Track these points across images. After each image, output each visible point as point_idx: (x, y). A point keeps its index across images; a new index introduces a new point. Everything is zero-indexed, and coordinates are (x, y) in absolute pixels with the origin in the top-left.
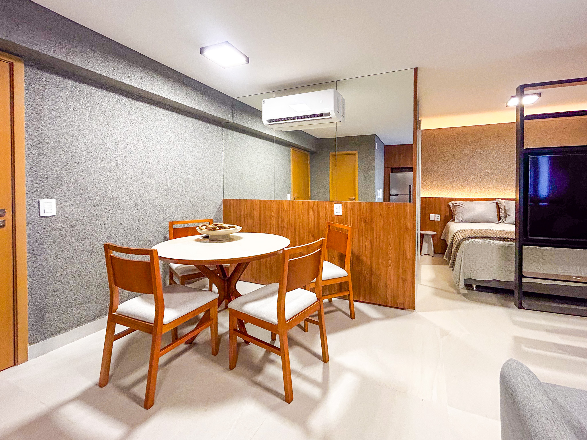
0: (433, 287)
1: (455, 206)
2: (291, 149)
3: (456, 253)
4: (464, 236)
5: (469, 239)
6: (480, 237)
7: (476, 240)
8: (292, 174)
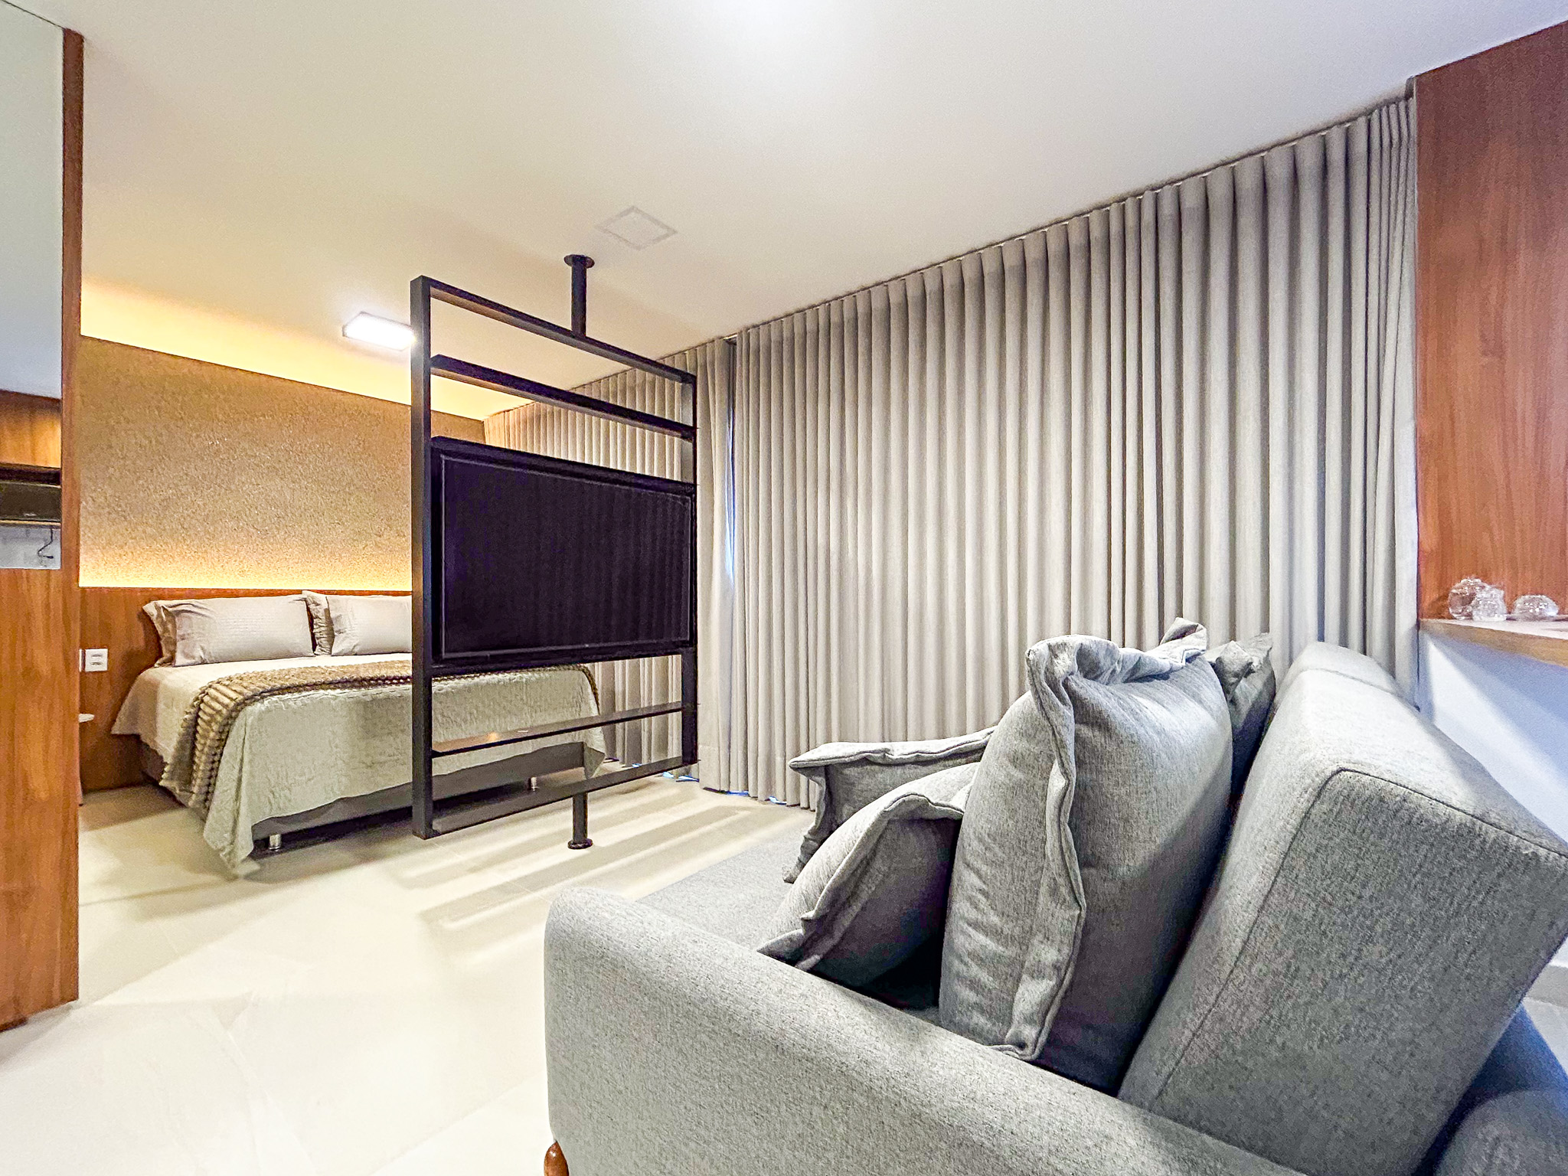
4: (245, 691)
5: (263, 698)
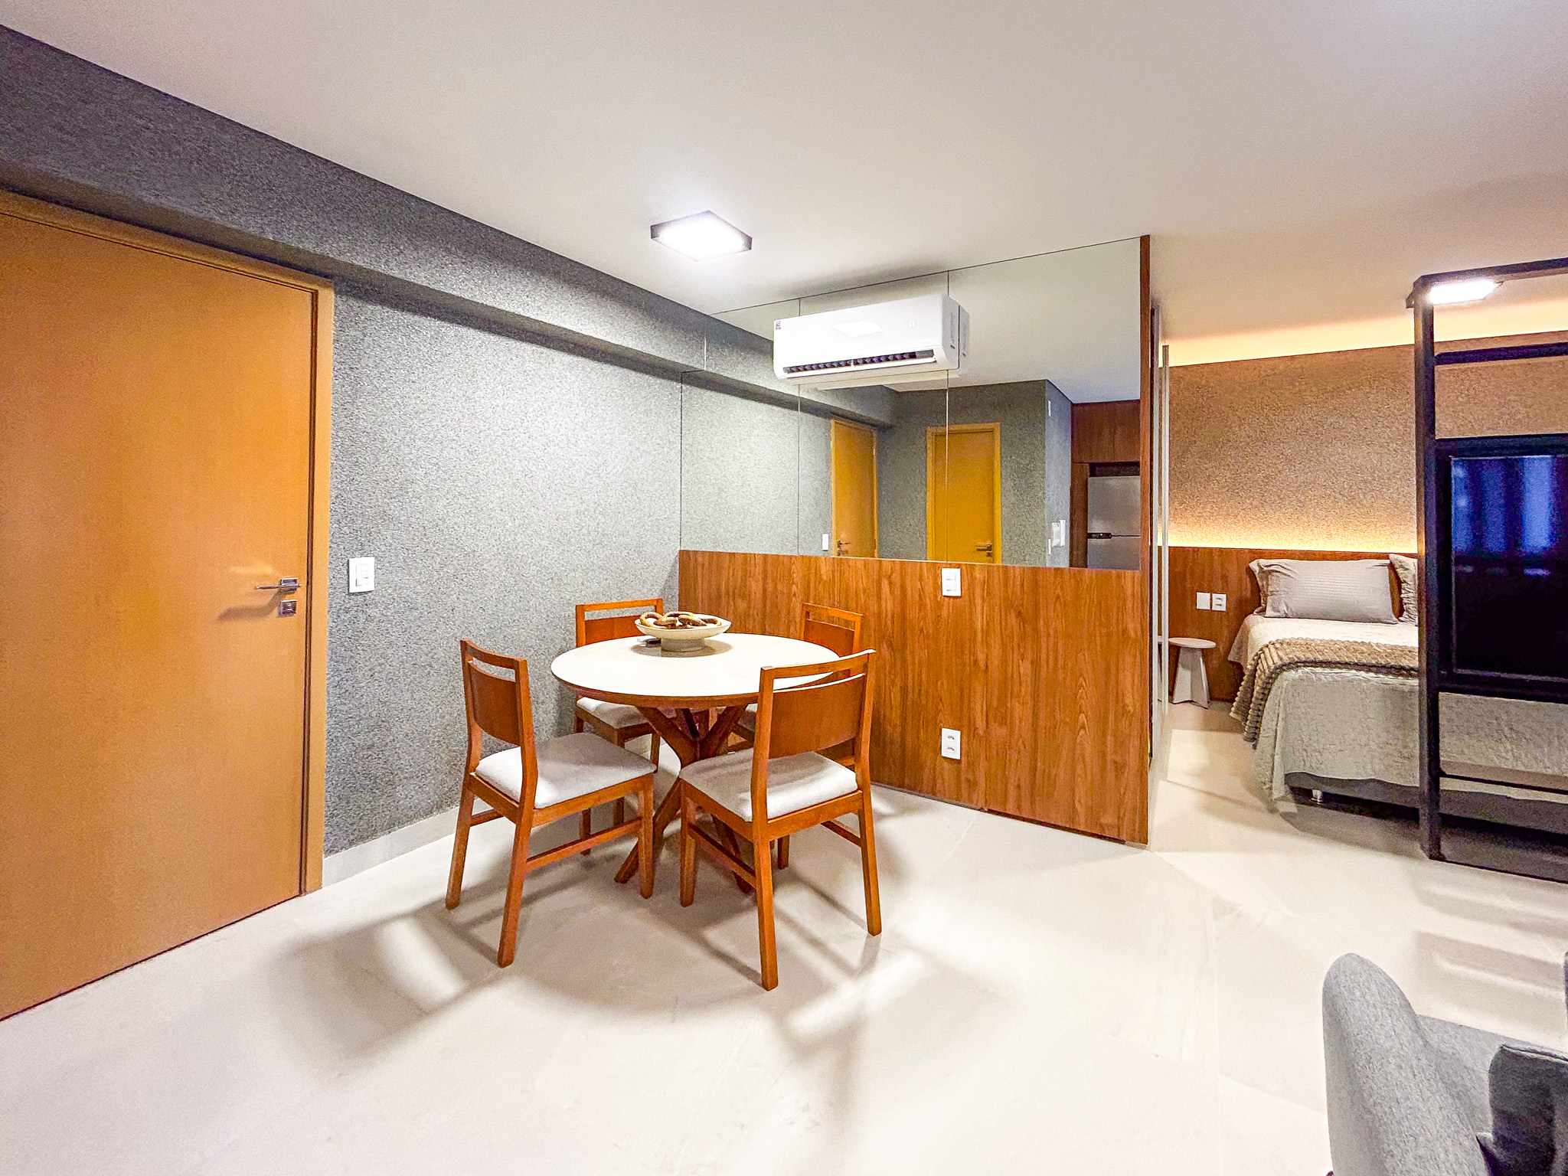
0: (1200, 791)
1: (1267, 573)
2: (832, 422)
3: (1263, 703)
4: (1286, 658)
5: (1298, 667)
6: (1330, 662)
7: (1319, 670)
8: (833, 485)
